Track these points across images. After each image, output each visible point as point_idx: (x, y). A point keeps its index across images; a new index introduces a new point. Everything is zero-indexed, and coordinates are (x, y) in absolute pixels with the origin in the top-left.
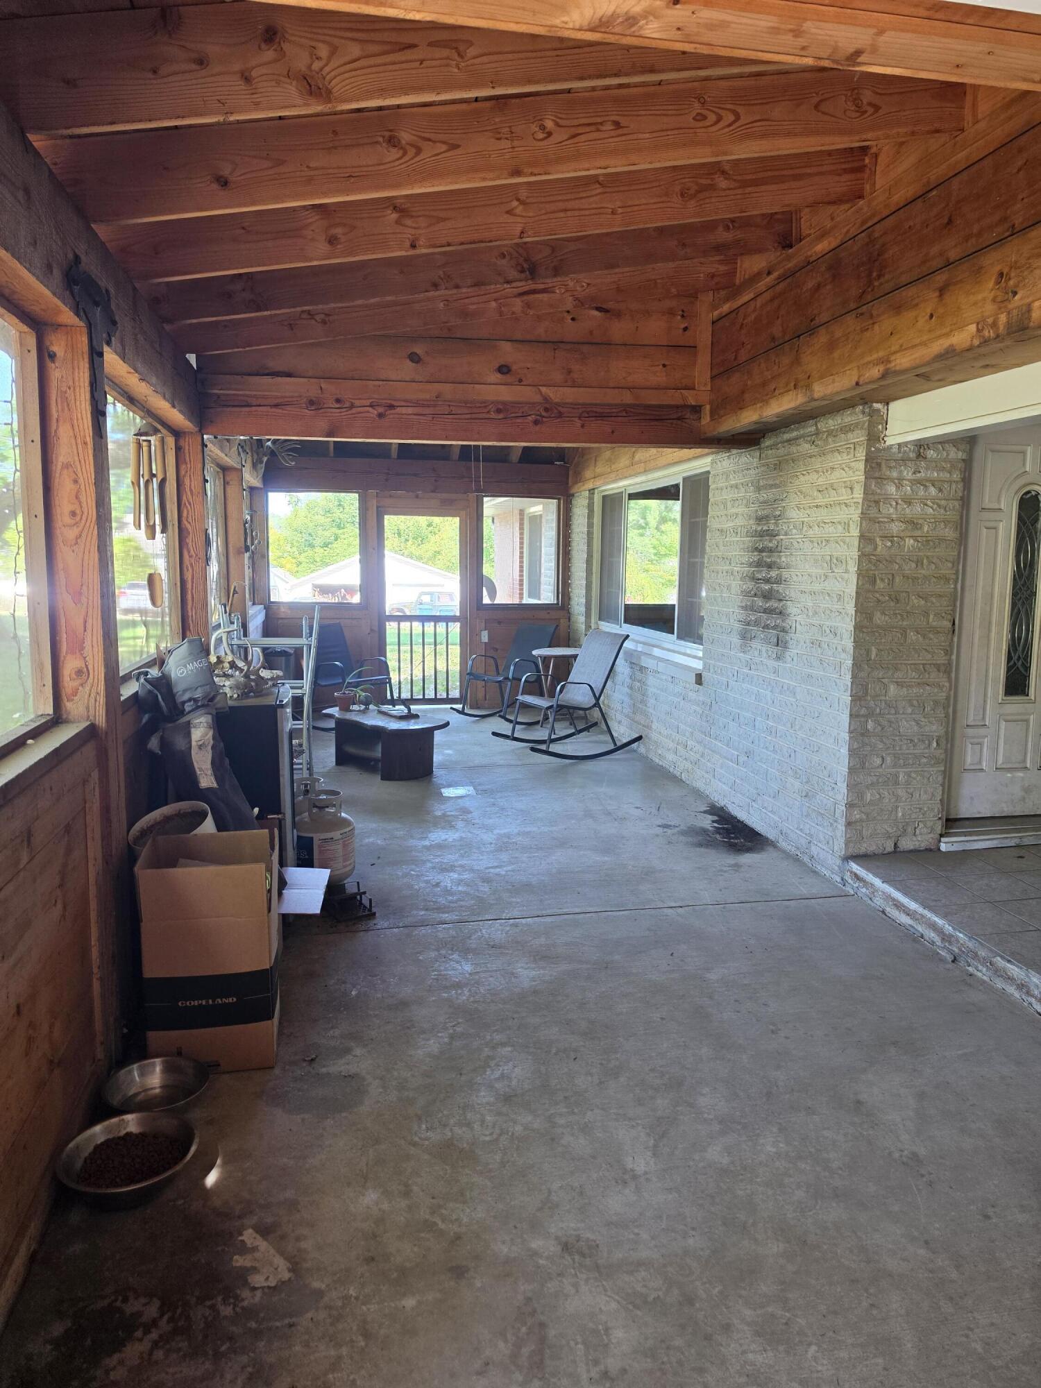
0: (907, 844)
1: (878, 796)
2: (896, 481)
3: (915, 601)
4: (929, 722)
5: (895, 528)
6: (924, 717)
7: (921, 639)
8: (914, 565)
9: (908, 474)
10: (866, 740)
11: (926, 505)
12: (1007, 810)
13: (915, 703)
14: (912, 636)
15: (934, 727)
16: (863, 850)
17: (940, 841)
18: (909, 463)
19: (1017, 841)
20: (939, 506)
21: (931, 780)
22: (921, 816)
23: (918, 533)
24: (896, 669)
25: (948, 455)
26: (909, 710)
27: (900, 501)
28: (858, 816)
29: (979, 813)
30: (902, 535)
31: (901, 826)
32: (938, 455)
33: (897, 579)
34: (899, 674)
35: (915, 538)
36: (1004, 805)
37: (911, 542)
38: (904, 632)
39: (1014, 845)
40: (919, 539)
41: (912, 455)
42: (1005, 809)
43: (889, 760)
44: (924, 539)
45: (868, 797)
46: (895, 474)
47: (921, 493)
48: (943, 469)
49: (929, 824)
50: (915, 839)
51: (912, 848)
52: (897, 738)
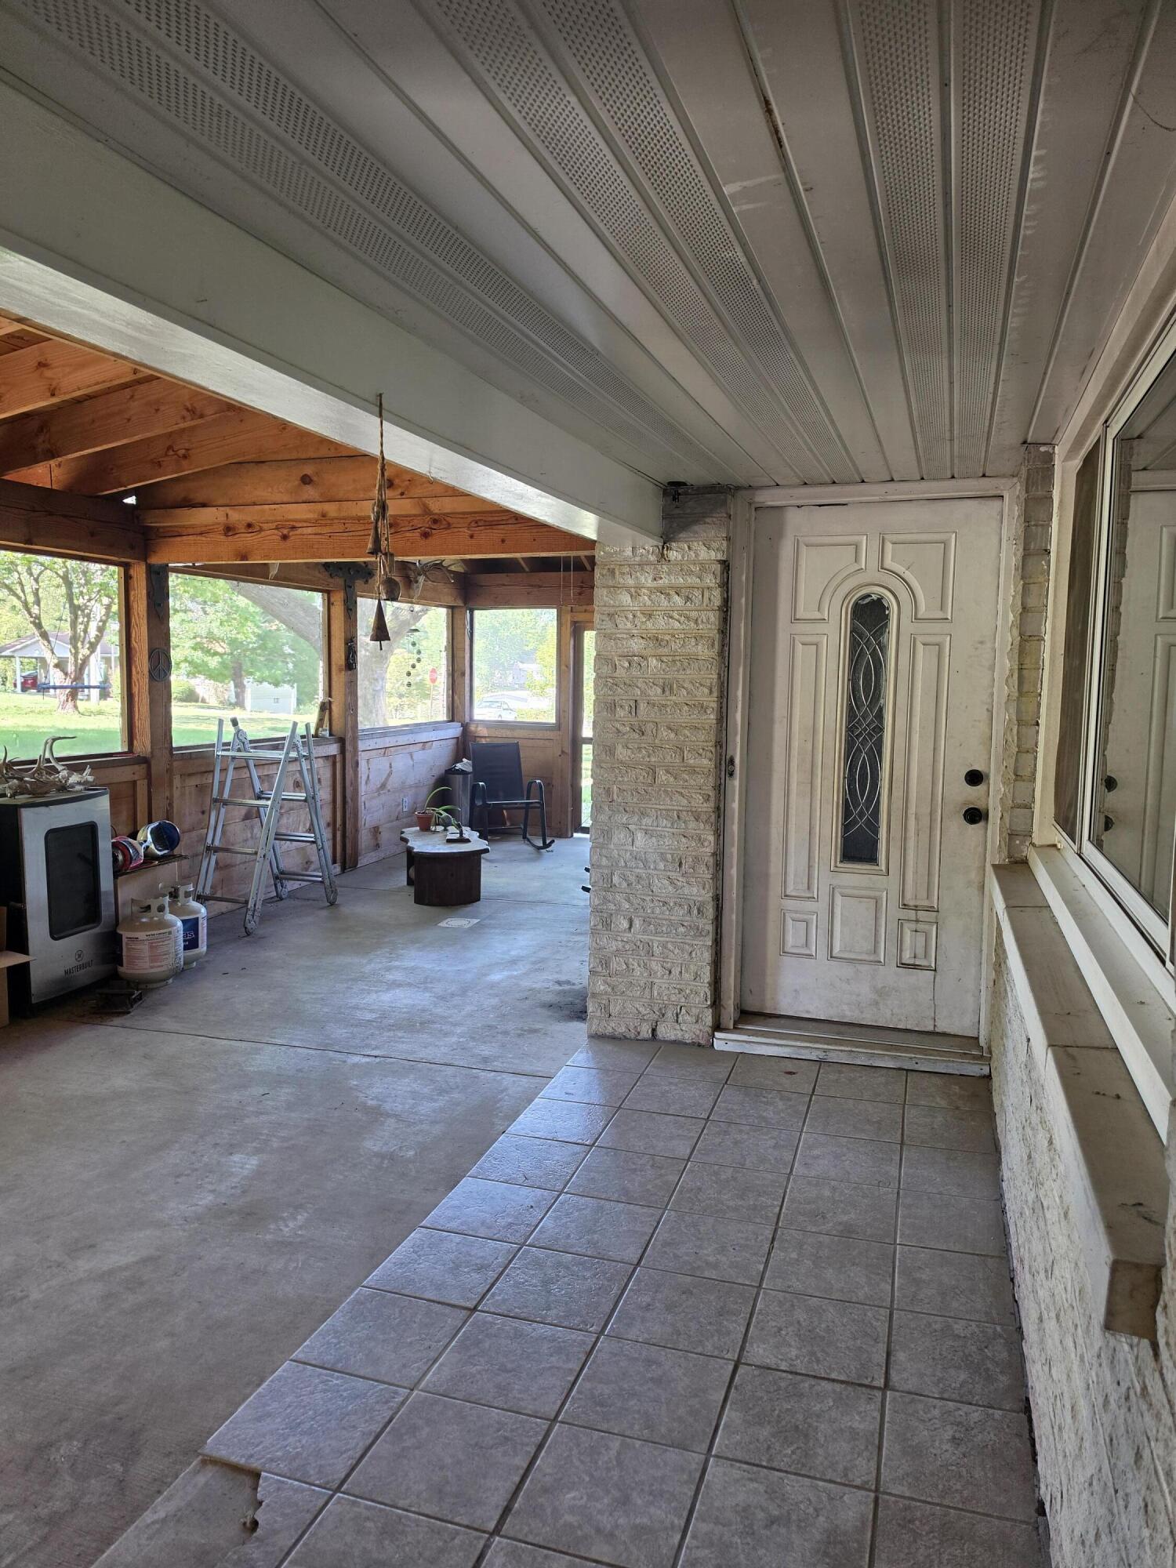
0: (666, 1032)
1: (625, 967)
2: (633, 590)
3: (664, 733)
4: (688, 883)
5: (636, 645)
6: (683, 876)
7: (672, 779)
8: (659, 691)
9: (647, 580)
10: (610, 896)
11: (672, 617)
12: (849, 1014)
13: (669, 856)
14: (662, 776)
15: (695, 890)
16: (609, 1031)
17: (713, 1036)
18: (647, 569)
19: (821, 1055)
20: (688, 618)
21: (694, 955)
22: (683, 1000)
23: (661, 651)
24: (643, 814)
25: (697, 555)
26: (661, 866)
27: (639, 613)
28: (602, 988)
29: (808, 1012)
30: (644, 653)
31: (656, 1009)
32: (683, 557)
33: (642, 706)
34: (646, 821)
35: (659, 658)
36: (845, 1007)
37: (653, 662)
38: (653, 771)
39: (815, 1058)
40: (664, 659)
41: (652, 558)
42: (848, 1013)
43: (637, 923)
44: (670, 658)
45: (614, 965)
46: (631, 582)
47: (664, 603)
48: (691, 573)
49: (695, 1011)
50: (678, 1027)
51: (673, 1038)
52: (648, 898)
